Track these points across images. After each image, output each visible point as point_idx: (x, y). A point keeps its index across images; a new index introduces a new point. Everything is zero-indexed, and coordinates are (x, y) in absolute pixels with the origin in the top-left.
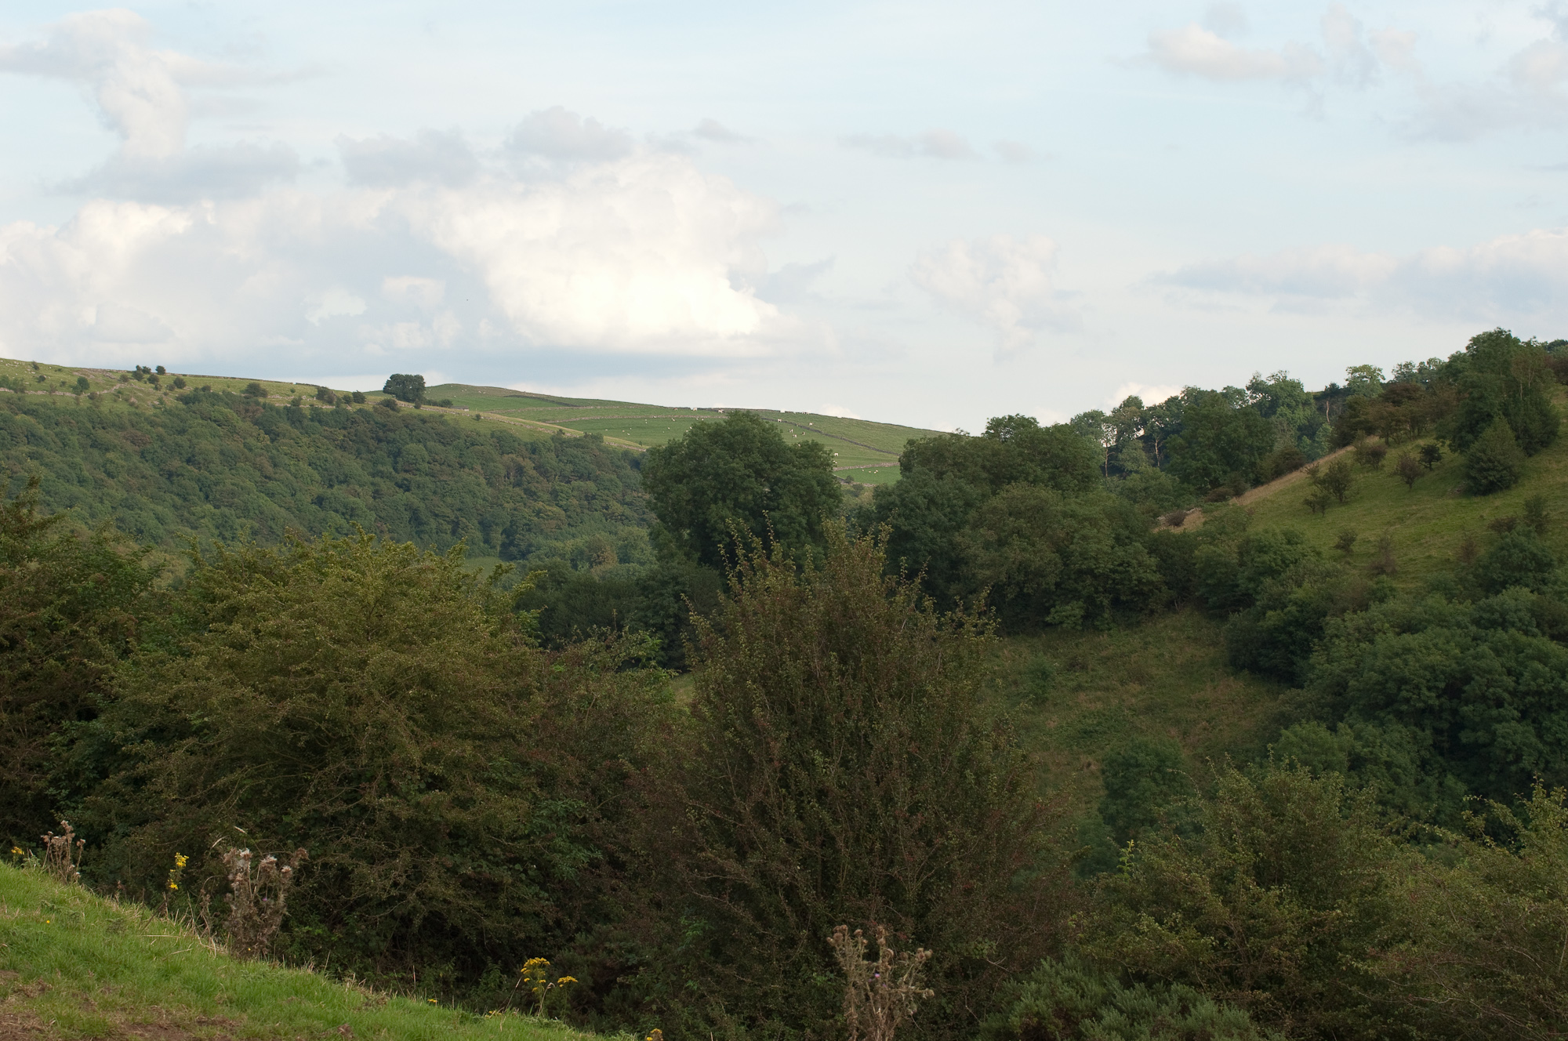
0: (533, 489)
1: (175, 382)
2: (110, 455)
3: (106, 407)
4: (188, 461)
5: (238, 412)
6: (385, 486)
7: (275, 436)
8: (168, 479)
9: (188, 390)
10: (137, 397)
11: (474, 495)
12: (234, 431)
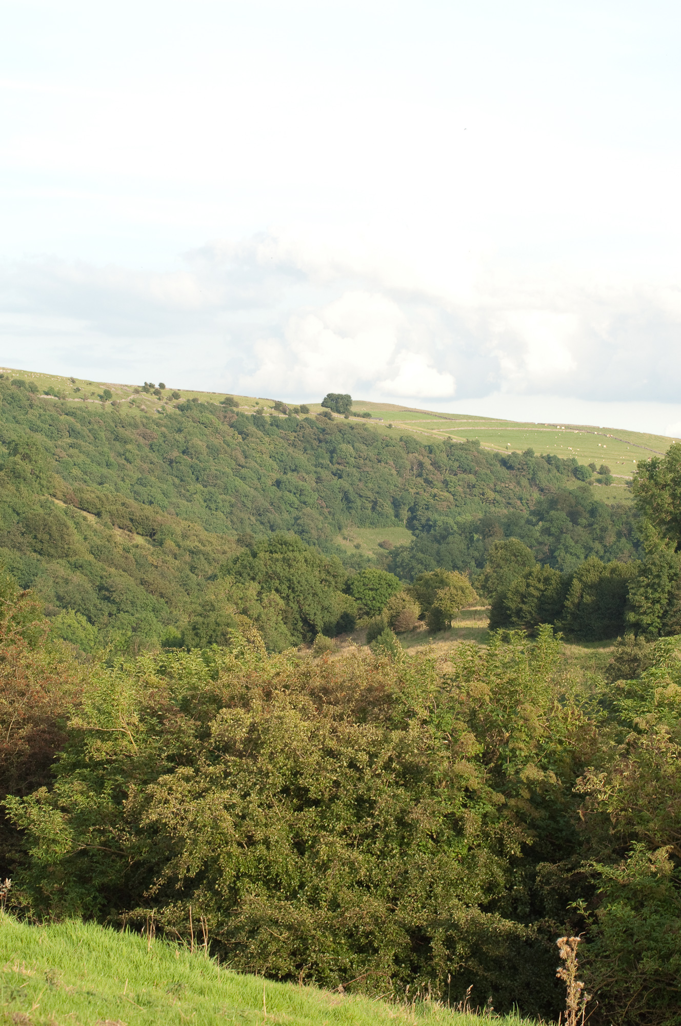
0: (431, 479)
1: (173, 395)
2: (129, 447)
3: (124, 411)
4: (184, 452)
5: (218, 418)
6: (325, 474)
7: (245, 435)
8: (169, 465)
9: (182, 401)
10: (146, 405)
11: (388, 483)
12: (217, 431)
